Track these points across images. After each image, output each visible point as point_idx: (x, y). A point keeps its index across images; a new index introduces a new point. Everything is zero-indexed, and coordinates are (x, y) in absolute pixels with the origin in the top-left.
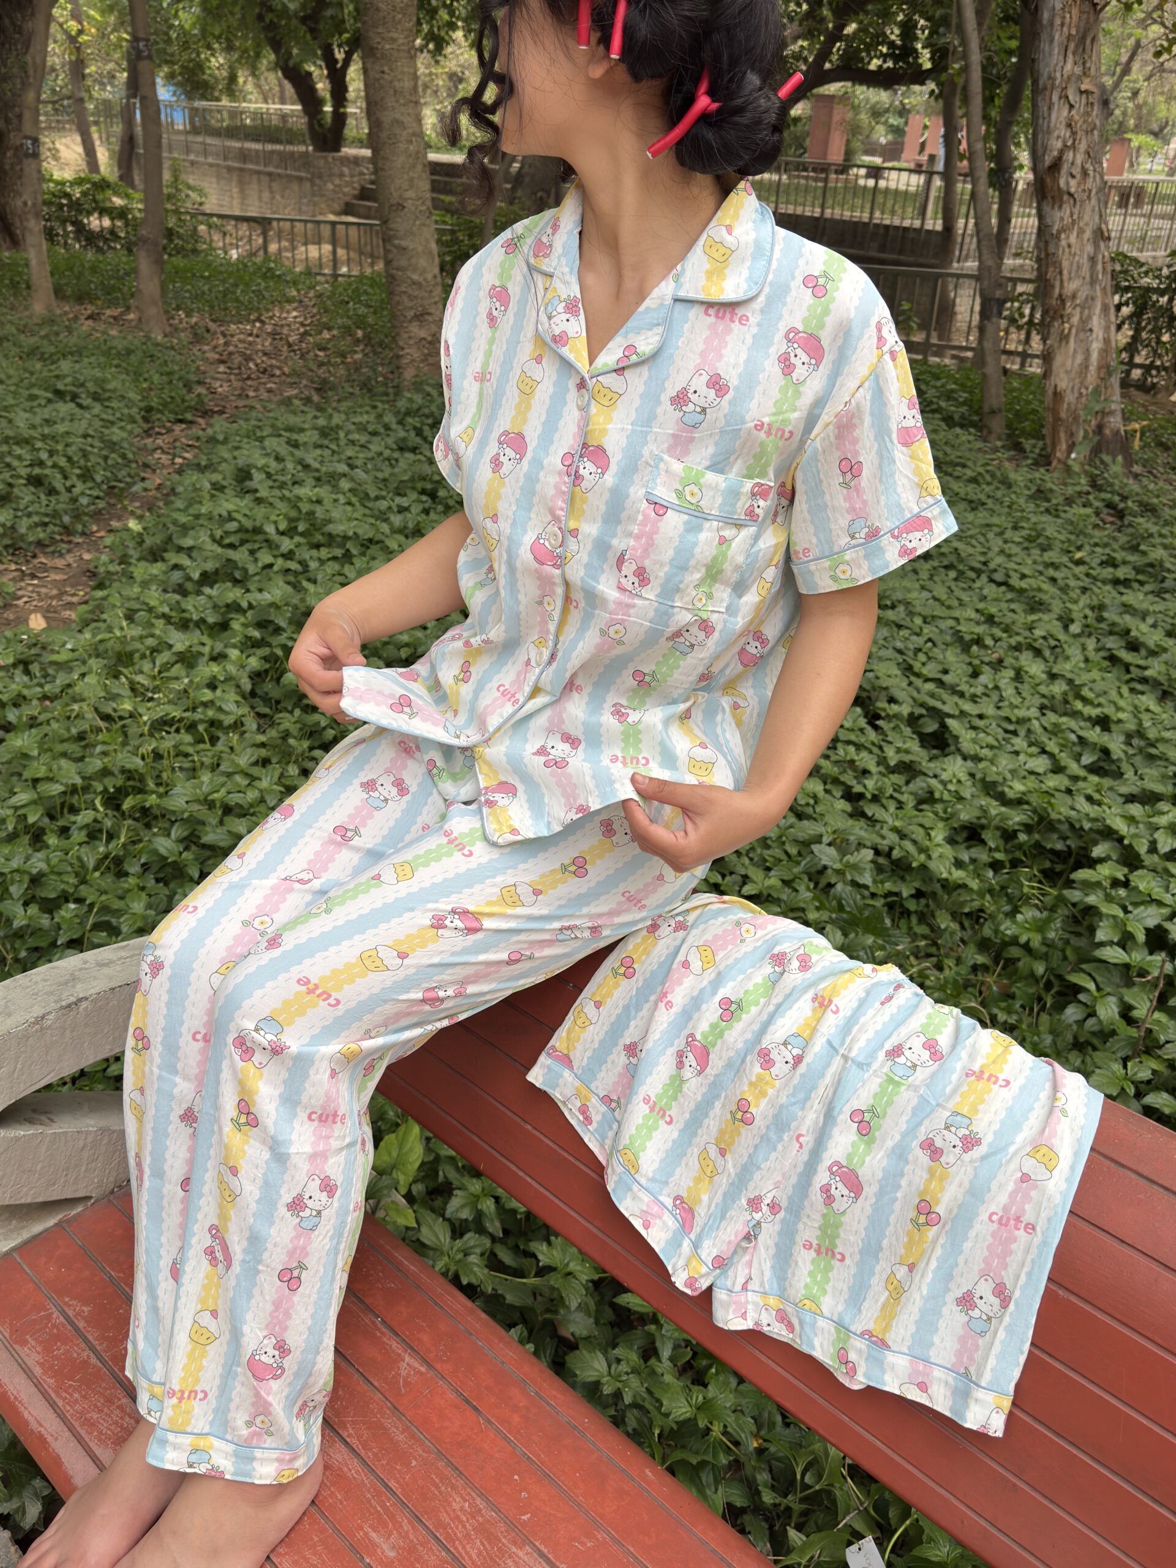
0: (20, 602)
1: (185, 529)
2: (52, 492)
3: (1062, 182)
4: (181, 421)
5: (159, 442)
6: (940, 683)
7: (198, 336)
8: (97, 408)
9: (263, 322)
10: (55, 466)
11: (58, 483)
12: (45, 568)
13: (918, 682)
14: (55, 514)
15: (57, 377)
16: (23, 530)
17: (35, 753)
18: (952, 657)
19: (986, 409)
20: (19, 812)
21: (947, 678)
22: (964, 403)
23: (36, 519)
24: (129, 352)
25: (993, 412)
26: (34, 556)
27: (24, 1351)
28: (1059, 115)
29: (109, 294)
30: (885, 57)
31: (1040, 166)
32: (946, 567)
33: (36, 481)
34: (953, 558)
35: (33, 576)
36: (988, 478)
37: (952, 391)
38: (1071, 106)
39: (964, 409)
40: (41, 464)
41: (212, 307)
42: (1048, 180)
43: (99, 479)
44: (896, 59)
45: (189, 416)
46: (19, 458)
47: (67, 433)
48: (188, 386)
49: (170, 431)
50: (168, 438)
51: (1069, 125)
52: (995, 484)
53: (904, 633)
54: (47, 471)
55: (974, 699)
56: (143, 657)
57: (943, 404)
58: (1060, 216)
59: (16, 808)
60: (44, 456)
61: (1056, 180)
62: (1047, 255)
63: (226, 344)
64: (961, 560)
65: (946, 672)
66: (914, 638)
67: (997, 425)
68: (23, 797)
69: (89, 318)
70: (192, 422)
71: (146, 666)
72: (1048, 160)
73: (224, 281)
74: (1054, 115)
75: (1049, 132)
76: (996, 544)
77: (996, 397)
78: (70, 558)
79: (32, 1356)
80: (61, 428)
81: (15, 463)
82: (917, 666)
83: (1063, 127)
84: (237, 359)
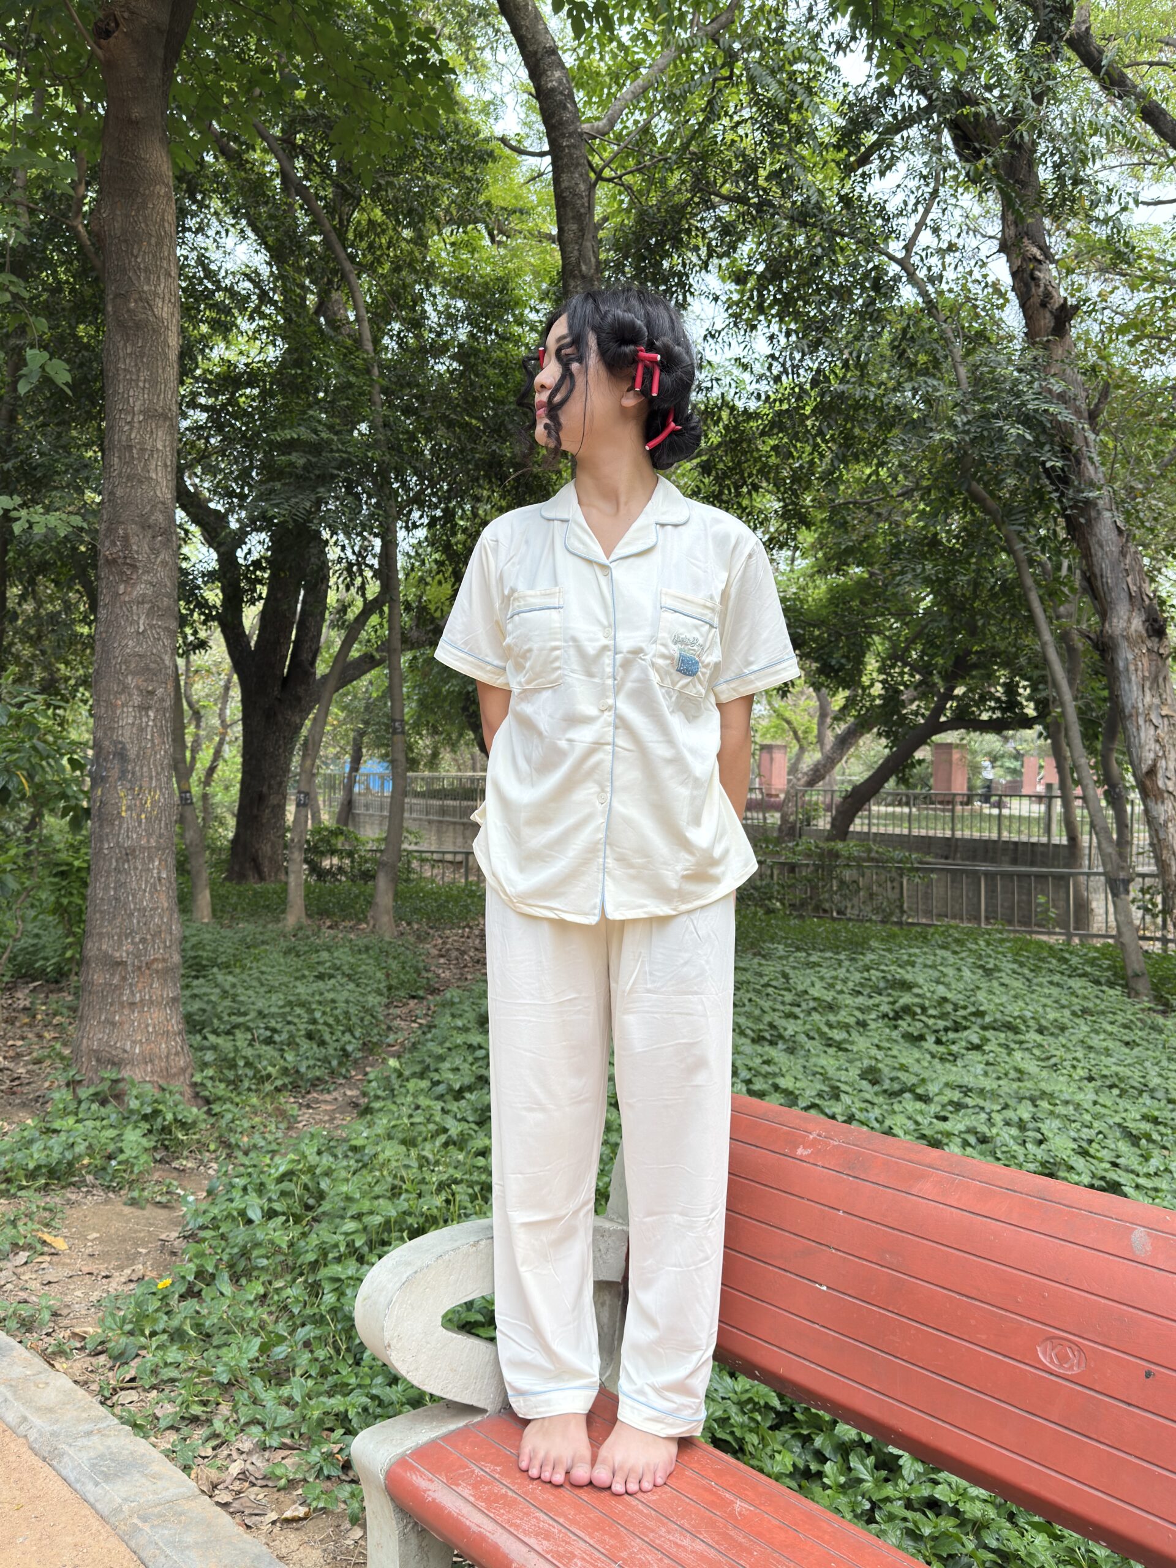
0: (300, 1125)
1: (441, 1058)
2: (322, 1043)
3: (1160, 784)
4: (413, 997)
5: (398, 1011)
6: (1115, 1165)
7: (421, 938)
8: (351, 986)
9: (471, 928)
10: (326, 1024)
11: (327, 1037)
12: (317, 1101)
13: (1095, 1161)
14: (326, 1060)
15: (318, 963)
16: (303, 1070)
17: (358, 1196)
18: (1124, 1147)
19: (1130, 973)
20: (350, 1238)
21: (1118, 1161)
22: (1109, 968)
23: (311, 1062)
24: (367, 949)
25: (1137, 976)
26: (309, 1092)
27: (459, 1489)
28: (1147, 735)
29: (342, 910)
30: (993, 709)
31: (1138, 773)
32: (1111, 1087)
33: (310, 1036)
34: (1115, 1080)
35: (308, 1106)
36: (1139, 1024)
37: (1095, 958)
38: (1156, 727)
39: (1109, 974)
40: (314, 1022)
41: (429, 919)
42: (1148, 783)
43: (357, 1034)
44: (1004, 710)
45: (421, 993)
46: (299, 1016)
47: (333, 1001)
48: (418, 971)
49: (405, 1005)
50: (405, 1010)
51: (1157, 741)
52: (1147, 1030)
53: (1077, 1125)
54: (320, 1027)
55: (1148, 1175)
56: (425, 1140)
57: (1088, 969)
58: (1164, 810)
59: (347, 1234)
60: (318, 1015)
61: (1155, 782)
62: (1159, 840)
63: (444, 943)
64: (1121, 1080)
65: (1118, 1157)
66: (1085, 1130)
67: (1142, 985)
68: (350, 1226)
69: (330, 927)
70: (423, 998)
71: (428, 1146)
72: (1145, 768)
73: (436, 900)
74: (1143, 735)
75: (1141, 746)
76: (1153, 1071)
77: (1136, 964)
78: (335, 1094)
79: (467, 1492)
80: (330, 996)
81: (296, 1020)
82: (1092, 1151)
83: (1152, 742)
84: (454, 954)
